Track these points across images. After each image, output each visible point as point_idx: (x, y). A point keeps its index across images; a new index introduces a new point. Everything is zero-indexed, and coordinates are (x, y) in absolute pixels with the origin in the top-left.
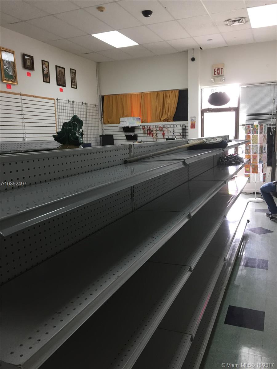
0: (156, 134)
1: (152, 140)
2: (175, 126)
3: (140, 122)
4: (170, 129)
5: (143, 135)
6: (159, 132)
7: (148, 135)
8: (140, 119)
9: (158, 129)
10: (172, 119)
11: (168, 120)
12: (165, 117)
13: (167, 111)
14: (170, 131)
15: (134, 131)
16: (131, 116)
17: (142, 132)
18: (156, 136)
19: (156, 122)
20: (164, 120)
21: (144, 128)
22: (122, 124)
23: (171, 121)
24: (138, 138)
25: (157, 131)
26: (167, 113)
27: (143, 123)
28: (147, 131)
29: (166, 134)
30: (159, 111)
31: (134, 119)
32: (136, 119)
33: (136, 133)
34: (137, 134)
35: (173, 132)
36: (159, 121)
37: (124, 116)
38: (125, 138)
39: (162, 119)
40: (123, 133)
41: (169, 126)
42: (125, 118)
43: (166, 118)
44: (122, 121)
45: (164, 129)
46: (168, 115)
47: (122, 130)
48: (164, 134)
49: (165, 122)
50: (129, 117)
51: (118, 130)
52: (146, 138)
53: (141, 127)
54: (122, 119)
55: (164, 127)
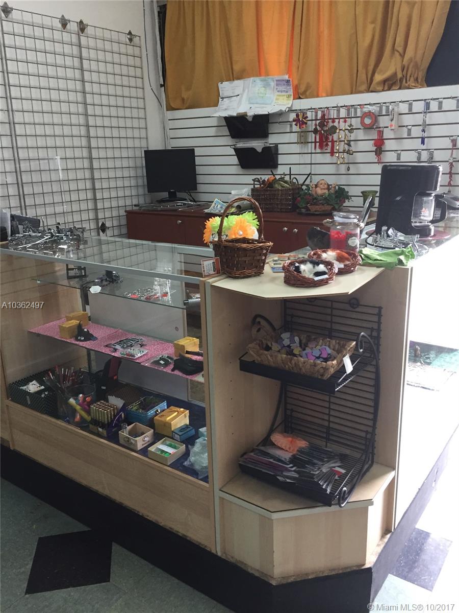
0: (349, 145)
1: (331, 169)
2: (434, 106)
3: (289, 97)
4: (408, 120)
5: (296, 148)
6: (360, 134)
7: (318, 150)
8: (288, 81)
9: (356, 122)
10: (421, 74)
11: (401, 80)
12: (390, 66)
13: (400, 40)
14: (409, 130)
15: (264, 135)
16: (259, 75)
17: (294, 137)
18: (348, 152)
19: (352, 93)
20: (384, 82)
21: (301, 120)
22: (225, 107)
23: (416, 87)
24: (280, 159)
25: (351, 131)
26: (401, 49)
27: (300, 98)
28: (315, 131)
29: (389, 145)
30: (365, 43)
31: (267, 86)
32: (273, 84)
33: (272, 140)
34: (276, 145)
35: (421, 134)
36: (364, 87)
37: (233, 76)
38: (235, 160)
39: (378, 77)
40: (228, 141)
41: (404, 108)
42: (236, 82)
43: (395, 74)
44: (226, 94)
45: (384, 121)
46: (402, 56)
47: (226, 131)
48: (383, 143)
49: (389, 89)
50: (249, 77)
51: (212, 132)
52: (307, 159)
53: (293, 116)
54: (226, 88)
55: (384, 113)
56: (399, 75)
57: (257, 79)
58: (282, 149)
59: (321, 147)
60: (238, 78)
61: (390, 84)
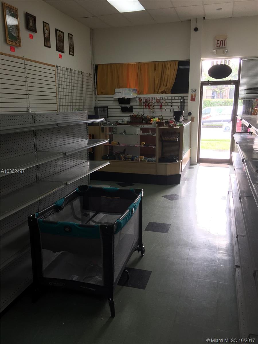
0: (154, 107)
1: (148, 113)
2: (173, 98)
3: (136, 94)
4: (168, 101)
5: (139, 107)
6: (156, 104)
7: (145, 108)
8: (136, 90)
9: (155, 101)
10: (170, 91)
11: (166, 92)
13: (165, 83)
14: (168, 104)
15: (129, 103)
16: (127, 87)
17: (138, 104)
18: (153, 108)
19: (153, 94)
20: (162, 92)
21: (140, 99)
22: (117, 95)
23: (169, 94)
24: (134, 110)
25: (154, 103)
26: (166, 85)
27: (139, 94)
28: (144, 103)
29: (163, 107)
30: (157, 82)
31: (130, 91)
32: (132, 90)
33: (132, 104)
35: (171, 105)
36: (156, 93)
37: (119, 87)
38: (120, 110)
39: (160, 91)
40: (118, 104)
41: (166, 98)
42: (120, 89)
43: (164, 90)
44: (117, 92)
45: (162, 101)
46: (166, 87)
47: (118, 102)
48: (162, 106)
49: (163, 94)
50: (124, 88)
51: (112, 102)
52: (142, 110)
53: (137, 99)
54: (117, 90)
55: (162, 99)
56: (165, 91)
57: (127, 89)
58: (134, 107)
59: (146, 107)
60: (121, 88)
61: (163, 92)
